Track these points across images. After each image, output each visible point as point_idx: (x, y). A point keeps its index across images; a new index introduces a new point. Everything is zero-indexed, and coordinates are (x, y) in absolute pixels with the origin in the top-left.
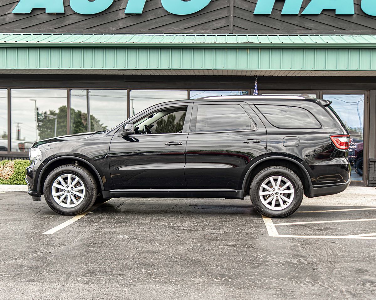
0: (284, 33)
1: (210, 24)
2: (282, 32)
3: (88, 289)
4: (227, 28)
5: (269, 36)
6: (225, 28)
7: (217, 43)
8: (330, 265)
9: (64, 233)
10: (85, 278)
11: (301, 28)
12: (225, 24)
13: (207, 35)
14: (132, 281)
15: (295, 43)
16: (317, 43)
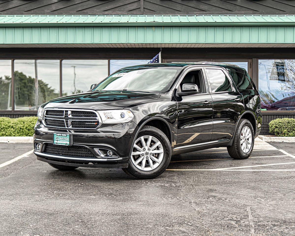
0: (184, 13)
1: (125, 7)
2: (182, 13)
3: (12, 203)
4: (139, 10)
5: (172, 16)
6: (137, 10)
7: (129, 22)
8: (191, 187)
9: (3, 170)
10: (11, 197)
11: (197, 10)
12: (137, 7)
13: (123, 16)
14: (44, 198)
15: (191, 22)
16: (208, 22)
